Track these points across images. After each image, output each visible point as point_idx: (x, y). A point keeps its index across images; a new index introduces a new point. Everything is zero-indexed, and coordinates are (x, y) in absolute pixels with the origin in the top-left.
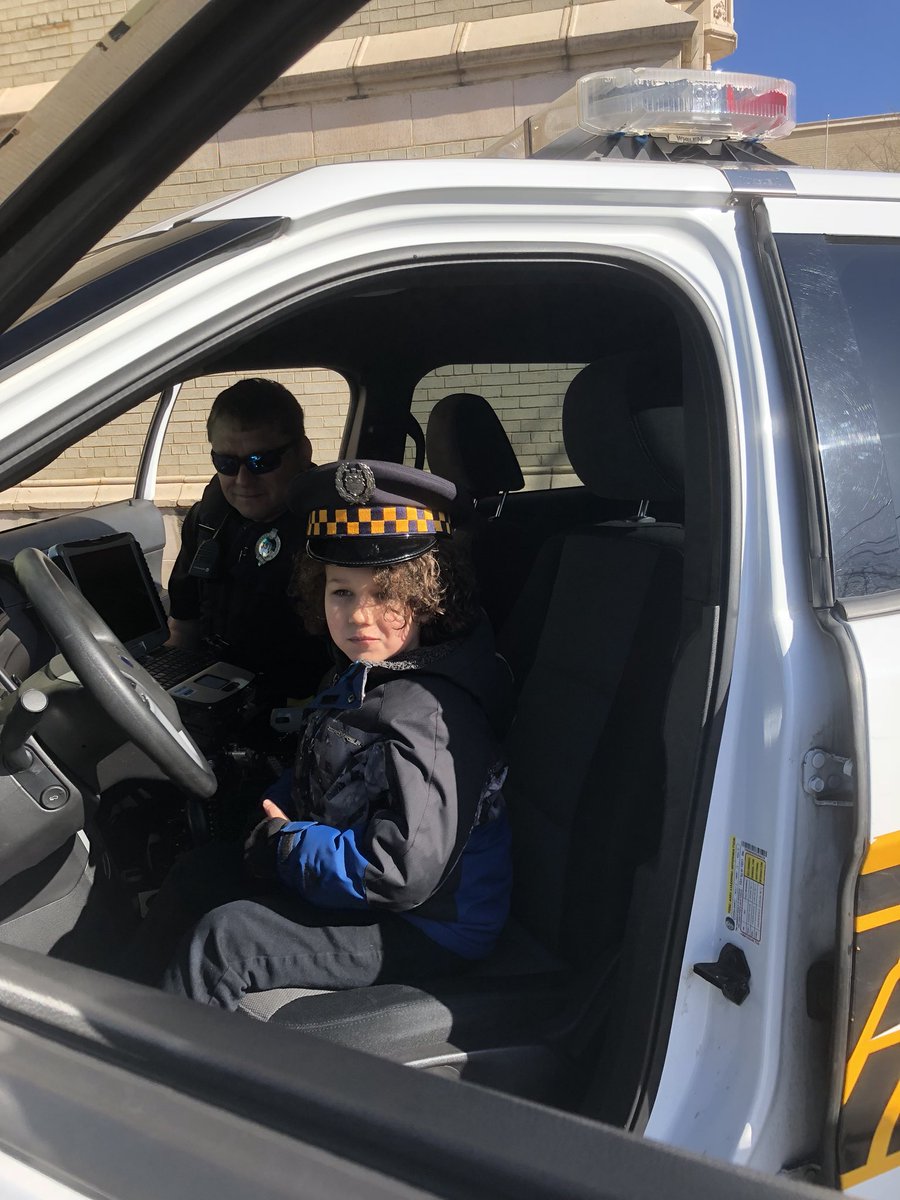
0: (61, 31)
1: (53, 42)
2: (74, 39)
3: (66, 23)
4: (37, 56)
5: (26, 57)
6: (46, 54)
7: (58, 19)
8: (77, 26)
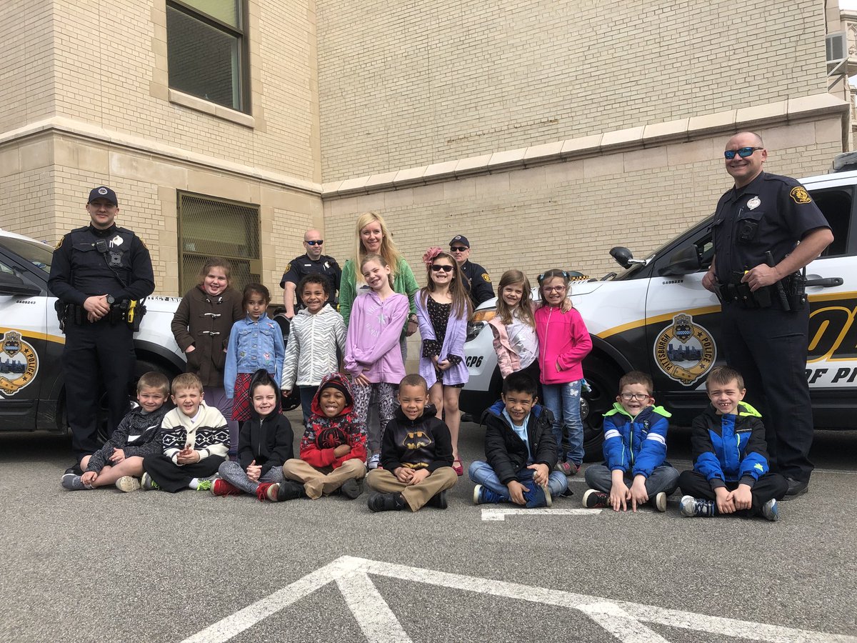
0: (554, 123)
1: (550, 128)
2: (559, 126)
3: (556, 120)
4: (542, 134)
5: (537, 135)
6: (546, 133)
7: (552, 119)
8: (561, 121)
